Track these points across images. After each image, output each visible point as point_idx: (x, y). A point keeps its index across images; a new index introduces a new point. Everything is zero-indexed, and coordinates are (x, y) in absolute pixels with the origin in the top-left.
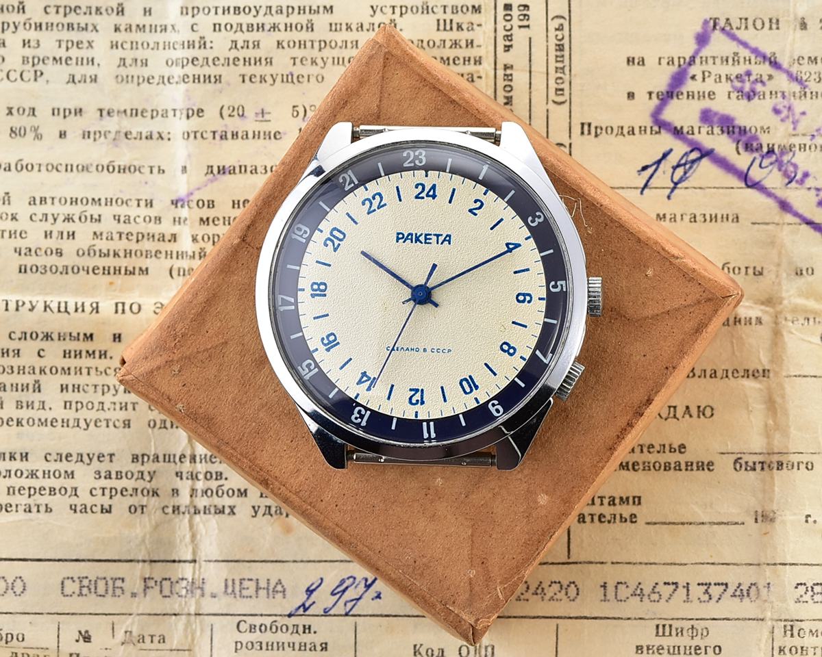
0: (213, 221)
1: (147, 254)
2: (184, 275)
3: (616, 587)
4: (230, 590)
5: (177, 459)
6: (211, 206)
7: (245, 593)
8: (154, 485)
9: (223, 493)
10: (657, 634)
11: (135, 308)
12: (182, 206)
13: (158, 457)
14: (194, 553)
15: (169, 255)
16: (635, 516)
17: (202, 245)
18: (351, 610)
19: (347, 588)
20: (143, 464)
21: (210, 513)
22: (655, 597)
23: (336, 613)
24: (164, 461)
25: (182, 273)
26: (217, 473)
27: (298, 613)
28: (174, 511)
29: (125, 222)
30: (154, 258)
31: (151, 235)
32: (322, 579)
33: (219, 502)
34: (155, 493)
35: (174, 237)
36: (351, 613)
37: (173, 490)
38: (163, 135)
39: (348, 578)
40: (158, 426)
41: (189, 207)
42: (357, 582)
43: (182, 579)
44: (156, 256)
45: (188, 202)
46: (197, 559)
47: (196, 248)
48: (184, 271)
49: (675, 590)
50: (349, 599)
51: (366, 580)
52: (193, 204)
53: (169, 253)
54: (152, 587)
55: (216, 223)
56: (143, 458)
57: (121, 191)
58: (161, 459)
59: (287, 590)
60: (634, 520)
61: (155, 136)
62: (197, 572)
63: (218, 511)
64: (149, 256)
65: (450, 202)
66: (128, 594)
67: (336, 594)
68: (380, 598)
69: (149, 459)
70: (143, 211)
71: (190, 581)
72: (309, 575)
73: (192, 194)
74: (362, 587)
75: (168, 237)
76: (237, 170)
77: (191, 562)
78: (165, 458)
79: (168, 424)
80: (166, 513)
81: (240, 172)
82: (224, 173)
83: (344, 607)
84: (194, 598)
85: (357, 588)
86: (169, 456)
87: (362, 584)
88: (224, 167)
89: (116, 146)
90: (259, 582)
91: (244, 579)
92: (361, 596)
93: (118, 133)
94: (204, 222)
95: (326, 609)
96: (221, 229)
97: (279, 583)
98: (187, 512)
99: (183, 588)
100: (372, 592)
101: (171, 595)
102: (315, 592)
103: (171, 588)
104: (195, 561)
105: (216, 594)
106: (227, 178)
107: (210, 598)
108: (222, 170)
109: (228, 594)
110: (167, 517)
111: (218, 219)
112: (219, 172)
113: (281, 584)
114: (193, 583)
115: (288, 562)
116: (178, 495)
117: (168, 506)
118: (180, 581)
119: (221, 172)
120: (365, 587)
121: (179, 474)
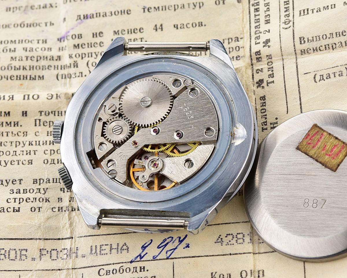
1: (43, 68)
4: (94, 251)
5: (61, 181)
6: (80, 37)
7: (103, 252)
8: (47, 196)
11: (36, 97)
12: (64, 41)
13: (49, 180)
14: (72, 232)
15: (56, 67)
17: (75, 59)
18: (170, 255)
19: (168, 243)
20: (40, 185)
23: (161, 258)
25: (64, 77)
27: (137, 260)
28: (59, 210)
29: (30, 51)
30: (47, 70)
31: (45, 57)
32: (152, 240)
34: (47, 200)
35: (59, 58)
36: (170, 257)
37: (59, 199)
38: (53, 5)
39: (168, 238)
40: (49, 162)
41: (67, 39)
42: (174, 240)
43: (64, 249)
44: (48, 68)
45: (67, 37)
46: (74, 237)
47: (72, 61)
50: (168, 249)
51: (180, 238)
52: (70, 38)
54: (45, 255)
55: (83, 47)
56: (40, 181)
57: (28, 36)
58: (51, 181)
59: (129, 248)
62: (73, 244)
64: (44, 69)
66: (29, 259)
68: (189, 247)
69: (43, 181)
70: (41, 45)
71: (69, 249)
72: (145, 239)
73: (69, 32)
74: (177, 243)
75: (55, 58)
76: (95, 16)
77: (69, 239)
78: (53, 181)
79: (56, 162)
80: (54, 212)
81: (97, 16)
82: (87, 18)
83: (166, 254)
84: (71, 259)
85: (174, 243)
86: (56, 179)
87: (177, 240)
88: (87, 15)
89: (26, 13)
90: (112, 245)
91: (103, 245)
92: (177, 247)
93: (27, 7)
94: (76, 46)
95: (154, 256)
96: (86, 50)
97: (125, 245)
98: (67, 210)
99: (64, 254)
100: (184, 244)
101: (57, 259)
102: (147, 248)
103: (57, 255)
104: (72, 238)
105: (85, 255)
106: (89, 21)
107: (82, 258)
108: (86, 17)
109: (92, 254)
110: (55, 214)
111: (85, 45)
112: (84, 18)
113: (126, 245)
114: (70, 250)
115: (130, 233)
116: (62, 201)
117: (56, 207)
118: (63, 251)
119: (86, 18)
120: (179, 242)
121: (63, 190)
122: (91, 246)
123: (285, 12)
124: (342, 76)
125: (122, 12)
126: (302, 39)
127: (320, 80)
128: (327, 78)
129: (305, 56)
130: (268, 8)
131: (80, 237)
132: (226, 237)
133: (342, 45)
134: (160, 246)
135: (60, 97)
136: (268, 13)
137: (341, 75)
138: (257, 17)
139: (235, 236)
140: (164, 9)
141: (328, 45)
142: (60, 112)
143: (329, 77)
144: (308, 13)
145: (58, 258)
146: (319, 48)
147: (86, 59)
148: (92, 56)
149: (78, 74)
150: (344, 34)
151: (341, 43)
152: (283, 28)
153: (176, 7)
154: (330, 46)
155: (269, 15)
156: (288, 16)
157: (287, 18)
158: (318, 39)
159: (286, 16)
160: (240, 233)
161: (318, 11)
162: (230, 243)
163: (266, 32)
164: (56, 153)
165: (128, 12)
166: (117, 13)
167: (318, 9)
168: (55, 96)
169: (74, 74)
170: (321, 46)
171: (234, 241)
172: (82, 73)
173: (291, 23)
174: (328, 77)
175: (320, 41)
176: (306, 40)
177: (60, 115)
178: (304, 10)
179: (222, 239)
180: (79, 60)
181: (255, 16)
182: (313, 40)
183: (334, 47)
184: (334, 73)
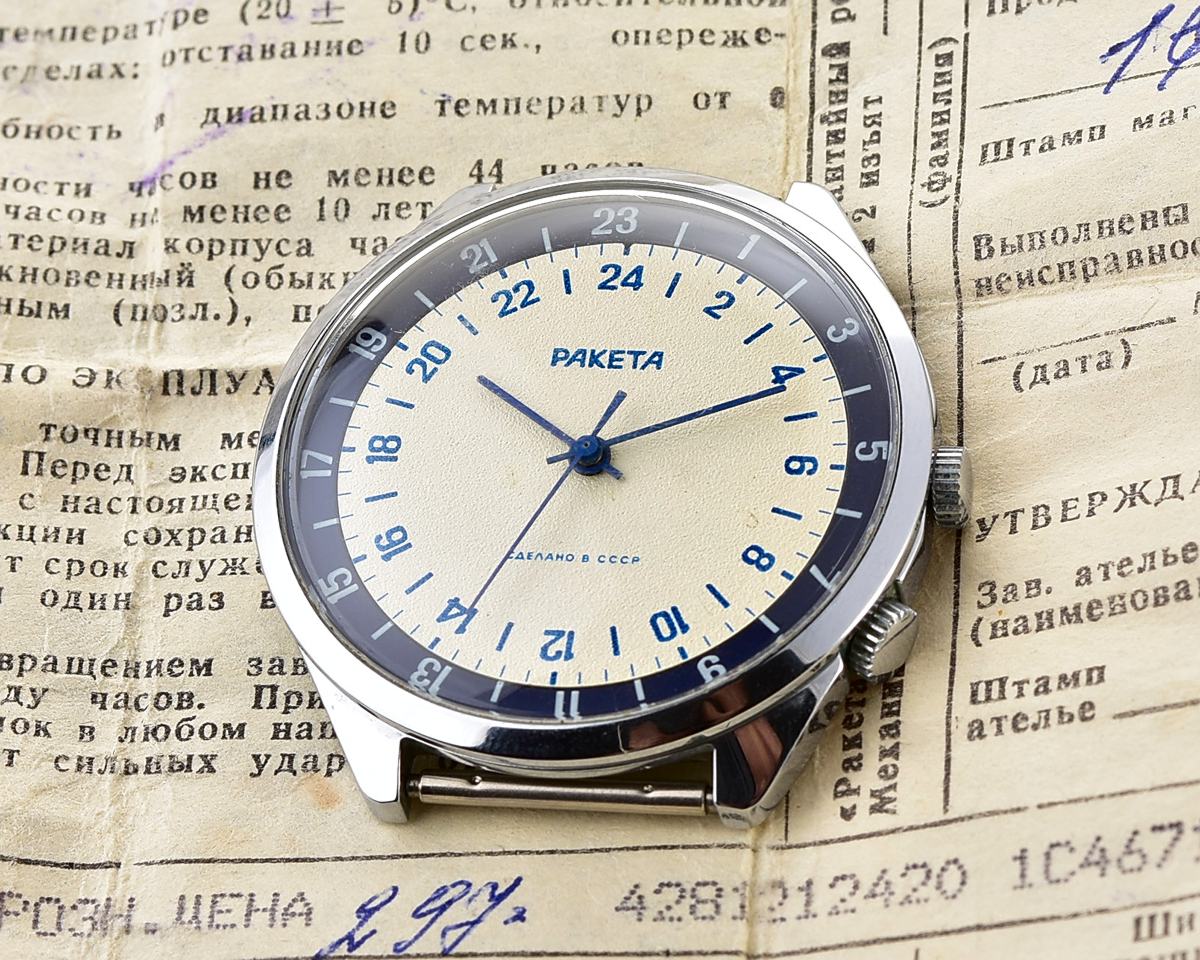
0: (213, 214)
1: (71, 279)
2: (144, 319)
3: (1048, 855)
4: (188, 916)
5: (97, 669)
6: (209, 184)
7: (219, 919)
8: (41, 714)
9: (191, 733)
10: (1137, 937)
11: (34, 375)
12: (150, 193)
13: (55, 662)
14: (119, 845)
15: (115, 281)
16: (1092, 706)
17: (185, 256)
18: (456, 943)
19: (450, 903)
20: (20, 675)
21: (159, 771)
22: (1132, 861)
23: (422, 952)
24: (69, 671)
25: (139, 315)
26: (181, 695)
27: (337, 953)
28: (79, 768)
29: (27, 217)
30: (83, 286)
31: (80, 242)
32: (395, 890)
33: (179, 749)
34: (41, 730)
35: (130, 249)
36: (454, 951)
37: (82, 728)
38: (123, 70)
39: (454, 886)
40: (62, 602)
41: (164, 188)
42: (473, 891)
43: (86, 901)
44: (87, 281)
45: (163, 178)
46: (123, 862)
47: (173, 263)
48: (145, 312)
49: (1176, 839)
50: (452, 923)
51: (495, 887)
52: (173, 182)
53: (116, 277)
54: (17, 914)
55: (219, 217)
56: (22, 663)
57: (27, 168)
58: (62, 665)
59: (314, 912)
60: (1088, 714)
61: (108, 71)
62: (120, 886)
63: (176, 767)
64: (73, 282)
65: (669, 295)
67: (424, 915)
68: (523, 919)
69: (34, 665)
70: (69, 202)
71: (103, 902)
72: (371, 882)
73: (171, 163)
74: (483, 901)
75: (115, 248)
76: (268, 115)
77: (107, 867)
78: (70, 665)
79: (85, 602)
80: (61, 770)
81: (274, 117)
82: (240, 120)
83: (440, 939)
84: (107, 938)
85: (472, 903)
86: (81, 661)
87: (486, 894)
88: (241, 109)
89: (26, 92)
90: (254, 898)
91: (222, 895)
92: (481, 916)
93: (32, 69)
94: (193, 214)
95: (399, 944)
96: (228, 230)
97: (299, 898)
98: (108, 770)
99: (85, 919)
100: (506, 908)
101: (56, 932)
102: (377, 913)
103: (59, 917)
104: (118, 865)
105: (156, 924)
106: (247, 131)
107: (143, 935)
108: (236, 116)
109: (183, 923)
110: (65, 778)
111: (223, 210)
112: (230, 119)
113: (303, 899)
114: (108, 907)
115: (323, 860)
116: (92, 738)
117: (69, 756)
118: (80, 906)
119: (235, 119)
120: (490, 900)
121: (100, 699)
122: (182, 898)
123: (933, 147)
124: (1108, 367)
125: (365, 110)
126: (983, 241)
127: (1034, 382)
128: (1057, 376)
129: (991, 300)
130: (877, 133)
131: (146, 864)
132: (657, 892)
133: (1116, 264)
134: (424, 910)
135: (118, 381)
136: (873, 149)
137: (1104, 365)
138: (836, 162)
139: (688, 894)
140: (512, 108)
141: (1071, 264)
142: (115, 434)
143: (1064, 370)
144: (1010, 155)
145: (59, 929)
146: (1040, 272)
147: (224, 261)
148: (244, 252)
149: (189, 311)
150: (1127, 227)
151: (1115, 258)
152: (922, 203)
153: (556, 105)
154: (1078, 267)
155: (877, 156)
156: (942, 161)
157: (938, 169)
158: (1037, 244)
159: (935, 163)
160: (705, 884)
161: (1046, 147)
162: (667, 914)
163: (863, 215)
164: (87, 571)
165: (387, 111)
166: (345, 111)
167: (1047, 140)
168: (102, 378)
169: (178, 308)
170: (1048, 268)
171: (682, 910)
172: (205, 306)
173: (950, 188)
174: (1062, 373)
175: (1043, 251)
176: (996, 245)
177: (114, 443)
178: (998, 145)
179: (640, 897)
180: (199, 261)
181: (829, 155)
182: (1020, 246)
183: (1091, 271)
184: (1084, 360)
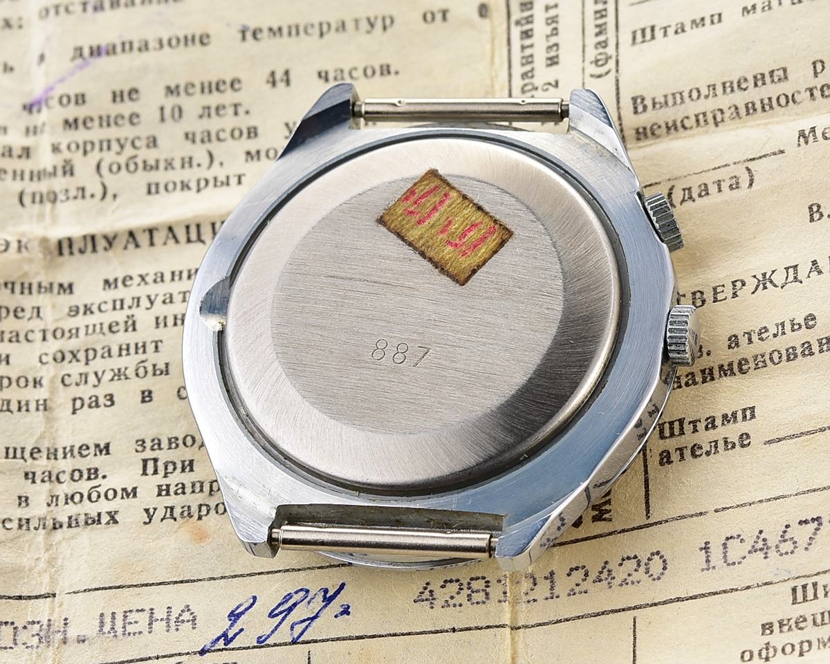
2: (41, 202)
3: (725, 546)
4: (107, 628)
5: (27, 455)
6: (80, 101)
7: (130, 629)
9: (99, 496)
10: (795, 601)
12: (39, 111)
14: (53, 580)
15: (18, 175)
16: (748, 436)
17: (66, 155)
18: (302, 634)
19: (295, 605)
21: (77, 525)
22: (788, 547)
23: (278, 642)
24: (7, 457)
25: (38, 199)
26: (89, 470)
27: (217, 647)
28: (20, 526)
32: (255, 598)
33: (92, 509)
35: (27, 152)
36: (301, 639)
37: (20, 498)
38: (11, 23)
39: (296, 592)
41: (47, 105)
42: (311, 595)
43: (33, 623)
45: (47, 99)
46: (57, 592)
47: (58, 160)
48: (41, 197)
49: (817, 529)
50: (297, 620)
51: (326, 591)
52: (54, 103)
53: (19, 172)
55: (89, 125)
58: (2, 453)
59: (198, 618)
60: (746, 442)
62: (57, 610)
63: (90, 522)
67: (277, 615)
68: (348, 614)
71: (45, 622)
72: (237, 594)
73: (52, 88)
74: (318, 602)
75: (16, 152)
76: (119, 49)
77: (46, 597)
78: (7, 453)
79: (14, 406)
80: (7, 529)
81: (123, 50)
82: (99, 55)
83: (290, 632)
84: (51, 648)
85: (311, 604)
86: (15, 450)
87: (320, 597)
88: (99, 47)
90: (154, 611)
91: (130, 611)
92: (318, 613)
94: (70, 124)
95: (261, 637)
96: (96, 134)
97: (186, 609)
98: (41, 527)
99: (33, 636)
100: (336, 606)
101: (14, 646)
102: (243, 616)
103: (15, 636)
104: (54, 595)
105: (84, 636)
106: (104, 62)
107: (77, 645)
108: (96, 52)
109: (104, 633)
110: (10, 534)
111: (92, 120)
112: (92, 54)
113: (189, 610)
114: (49, 626)
115: (200, 580)
116: (27, 505)
117: (12, 518)
118: (29, 626)
119: (96, 54)
120: (323, 601)
121: (30, 476)
122: (102, 615)
123: (597, 35)
124: (738, 188)
125: (188, 41)
126: (639, 101)
127: (683, 200)
128: (700, 196)
129: (647, 142)
130: (556, 29)
131: (74, 592)
132: (443, 587)
133: (738, 113)
134: (276, 612)
135: (26, 248)
136: (553, 40)
137: (734, 186)
138: (528, 52)
139: (465, 587)
140: (294, 32)
141: (704, 114)
142: (26, 285)
143: (705, 191)
144: (653, 37)
145: (16, 644)
146: (682, 121)
147: (95, 156)
148: (109, 148)
149: (73, 193)
150: (744, 86)
151: (736, 108)
152: (592, 76)
153: (325, 28)
154: (710, 117)
155: (556, 45)
156: (604, 44)
157: (601, 50)
158: (679, 101)
159: (599, 46)
160: (477, 578)
161: (679, 31)
162: (451, 602)
163: (550, 87)
164: (14, 384)
165: (204, 40)
166: (174, 42)
167: (679, 25)
168: (14, 245)
169: (64, 192)
170: (687, 118)
171: (462, 598)
172: (83, 189)
173: (612, 64)
174: (703, 193)
175: (683, 106)
176: (648, 103)
177: (26, 291)
178: (643, 31)
179: (431, 591)
180: (77, 158)
181: (523, 48)
182: (666, 103)
183: (719, 118)
184: (719, 183)
